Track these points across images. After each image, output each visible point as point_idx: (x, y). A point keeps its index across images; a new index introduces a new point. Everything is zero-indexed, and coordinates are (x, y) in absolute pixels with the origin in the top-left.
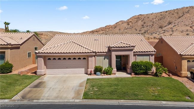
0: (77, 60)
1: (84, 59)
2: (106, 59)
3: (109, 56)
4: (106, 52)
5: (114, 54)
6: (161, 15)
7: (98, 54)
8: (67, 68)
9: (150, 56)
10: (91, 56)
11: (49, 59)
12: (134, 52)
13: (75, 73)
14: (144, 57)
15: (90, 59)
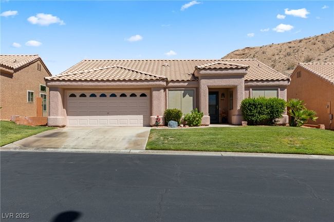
0: (128, 99)
1: (143, 95)
2: (187, 96)
3: (195, 89)
4: (188, 80)
5: (205, 85)
6: (290, 48)
7: (171, 84)
8: (108, 114)
9: (277, 90)
10: (158, 88)
11: (73, 95)
12: (246, 81)
13: (125, 125)
14: (266, 91)
15: (155, 93)
